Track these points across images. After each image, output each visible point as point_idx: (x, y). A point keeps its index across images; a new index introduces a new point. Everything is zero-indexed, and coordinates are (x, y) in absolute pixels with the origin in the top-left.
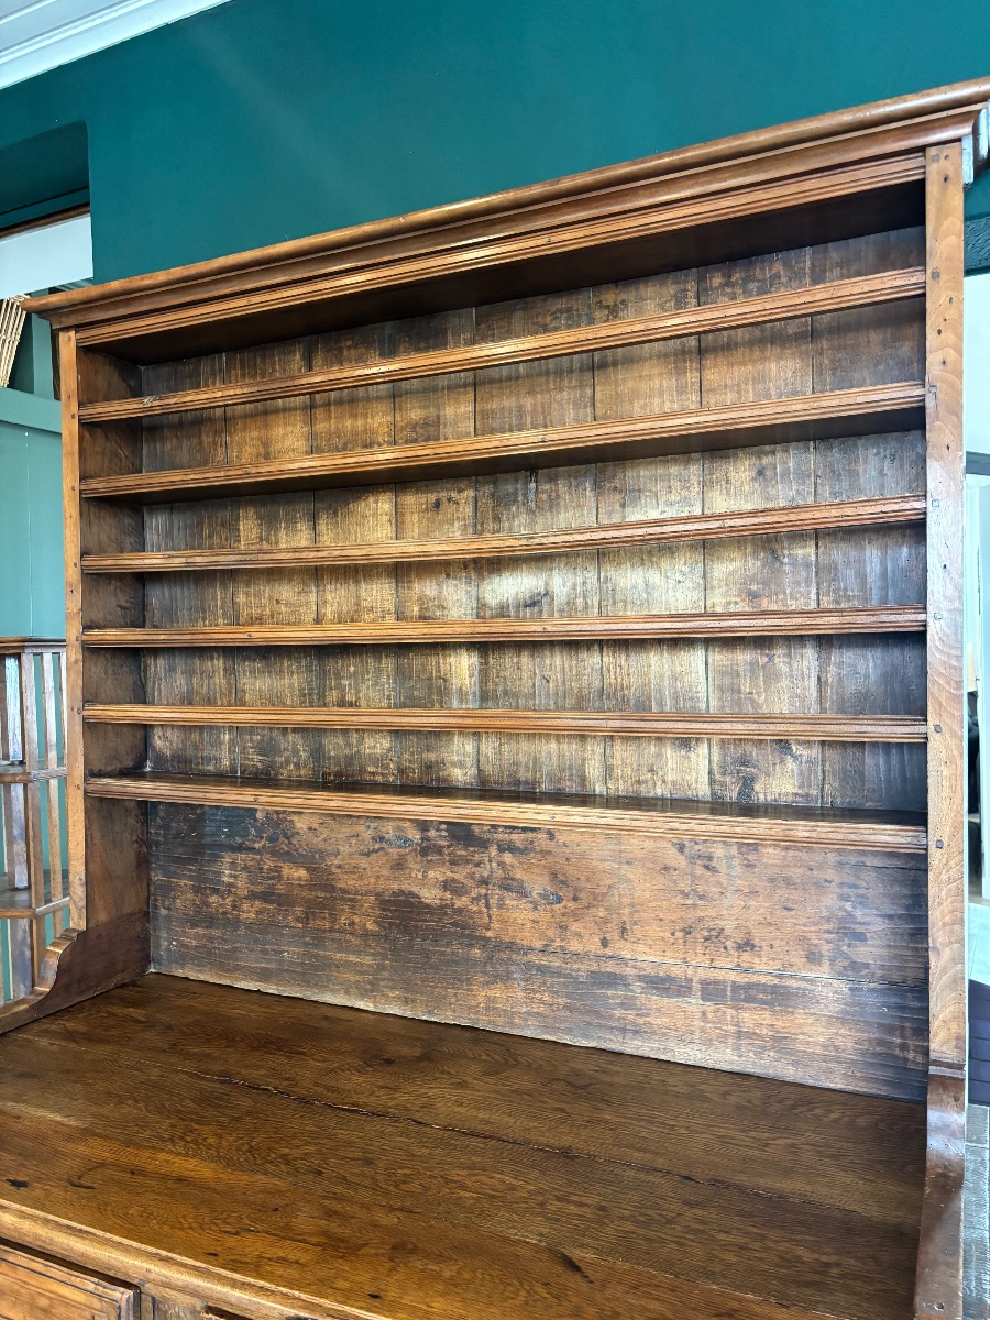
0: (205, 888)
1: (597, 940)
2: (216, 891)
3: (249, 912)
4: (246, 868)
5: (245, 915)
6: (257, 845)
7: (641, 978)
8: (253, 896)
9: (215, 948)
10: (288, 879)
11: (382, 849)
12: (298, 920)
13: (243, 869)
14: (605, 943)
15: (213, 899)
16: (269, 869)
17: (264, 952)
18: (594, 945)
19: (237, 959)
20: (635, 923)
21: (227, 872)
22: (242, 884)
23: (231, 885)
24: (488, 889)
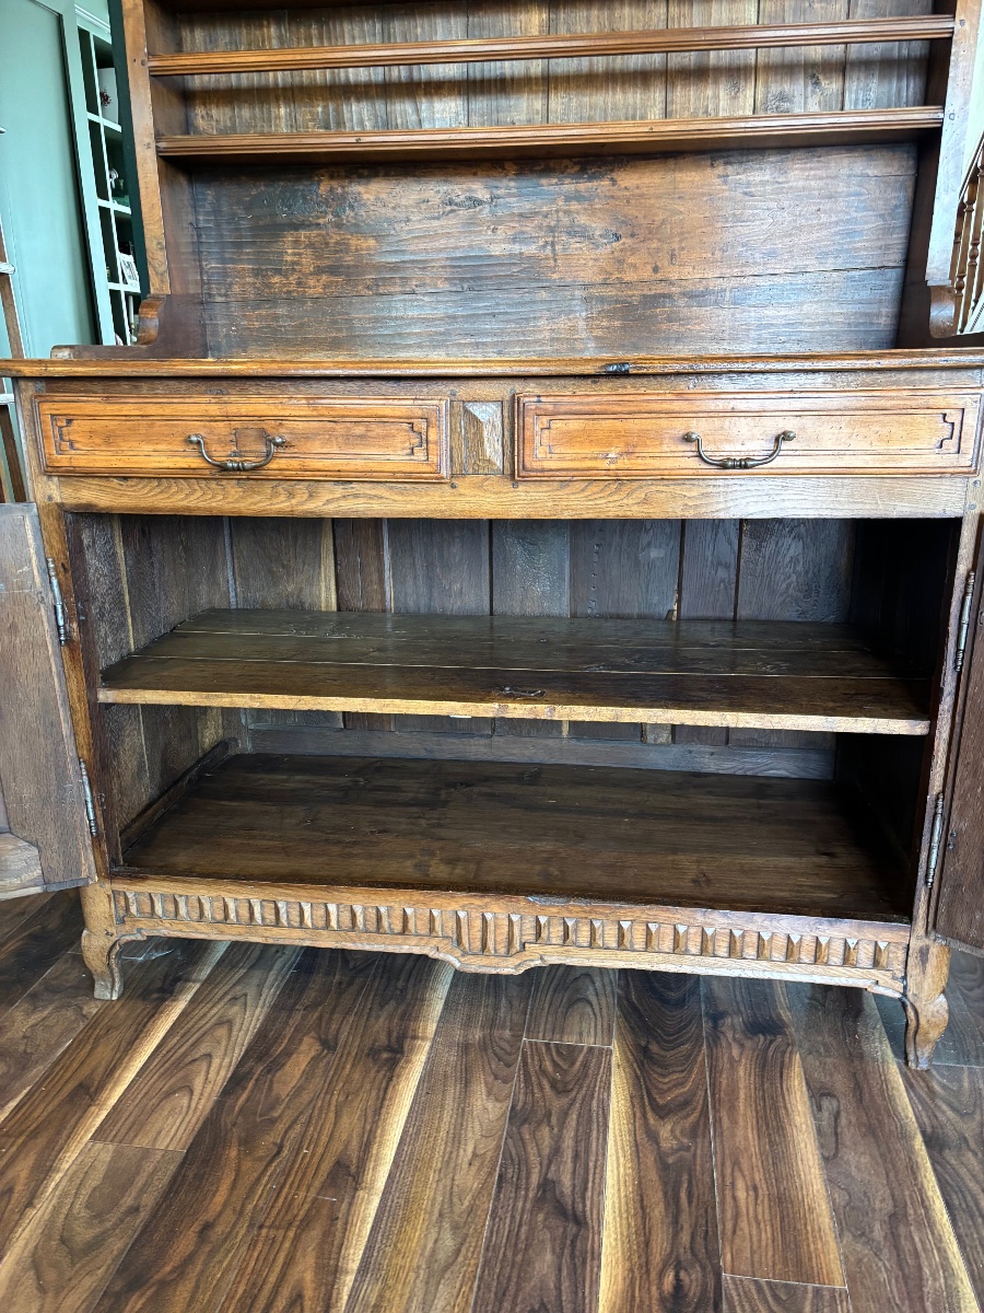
0: (267, 270)
1: (649, 267)
2: (278, 272)
3: (315, 287)
4: (311, 245)
5: (311, 291)
6: (321, 221)
7: (684, 294)
8: (319, 271)
9: (280, 326)
10: (357, 250)
11: (452, 211)
12: (368, 288)
13: (306, 247)
14: (656, 270)
15: (276, 279)
16: (337, 243)
17: (335, 322)
18: (647, 273)
19: (305, 334)
20: (683, 249)
21: (290, 251)
22: (308, 262)
23: (293, 263)
24: (554, 237)
